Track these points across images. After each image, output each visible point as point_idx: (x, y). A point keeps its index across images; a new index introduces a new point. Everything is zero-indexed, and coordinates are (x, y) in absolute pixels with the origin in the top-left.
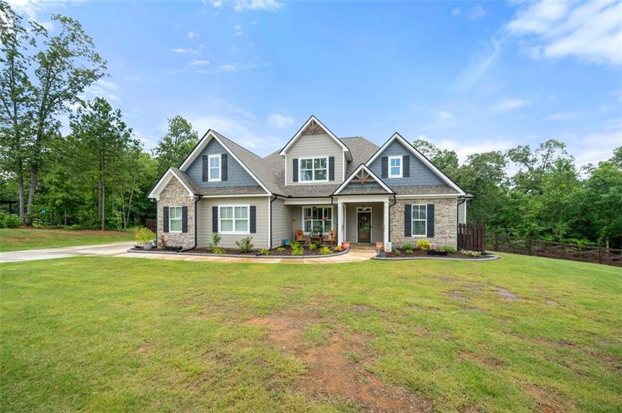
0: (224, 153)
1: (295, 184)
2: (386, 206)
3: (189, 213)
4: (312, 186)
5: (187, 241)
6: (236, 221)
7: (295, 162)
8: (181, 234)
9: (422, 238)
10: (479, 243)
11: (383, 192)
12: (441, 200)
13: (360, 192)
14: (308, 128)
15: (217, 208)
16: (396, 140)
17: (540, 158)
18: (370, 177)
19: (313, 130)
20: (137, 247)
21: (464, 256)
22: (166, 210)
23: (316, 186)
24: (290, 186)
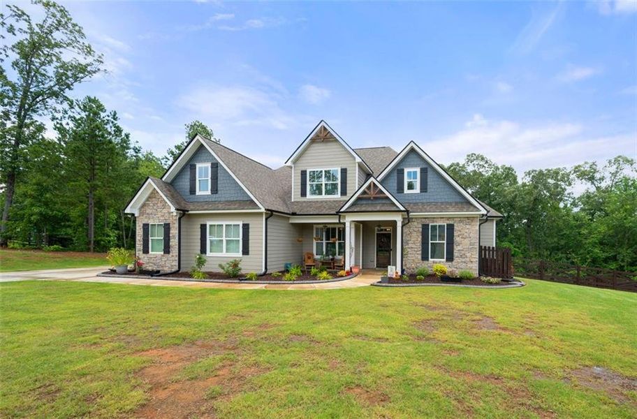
0: (214, 161)
1: (303, 199)
2: (399, 225)
3: (171, 232)
4: (322, 202)
5: (170, 263)
6: (227, 241)
7: (304, 173)
8: (162, 256)
9: (440, 262)
10: (505, 268)
11: (394, 209)
12: (462, 219)
13: (370, 209)
14: (317, 136)
15: (206, 225)
16: (412, 150)
17: (607, 175)
18: (381, 192)
19: (323, 136)
20: (112, 270)
21: (483, 283)
22: (146, 227)
23: (326, 202)
24: (297, 202)
